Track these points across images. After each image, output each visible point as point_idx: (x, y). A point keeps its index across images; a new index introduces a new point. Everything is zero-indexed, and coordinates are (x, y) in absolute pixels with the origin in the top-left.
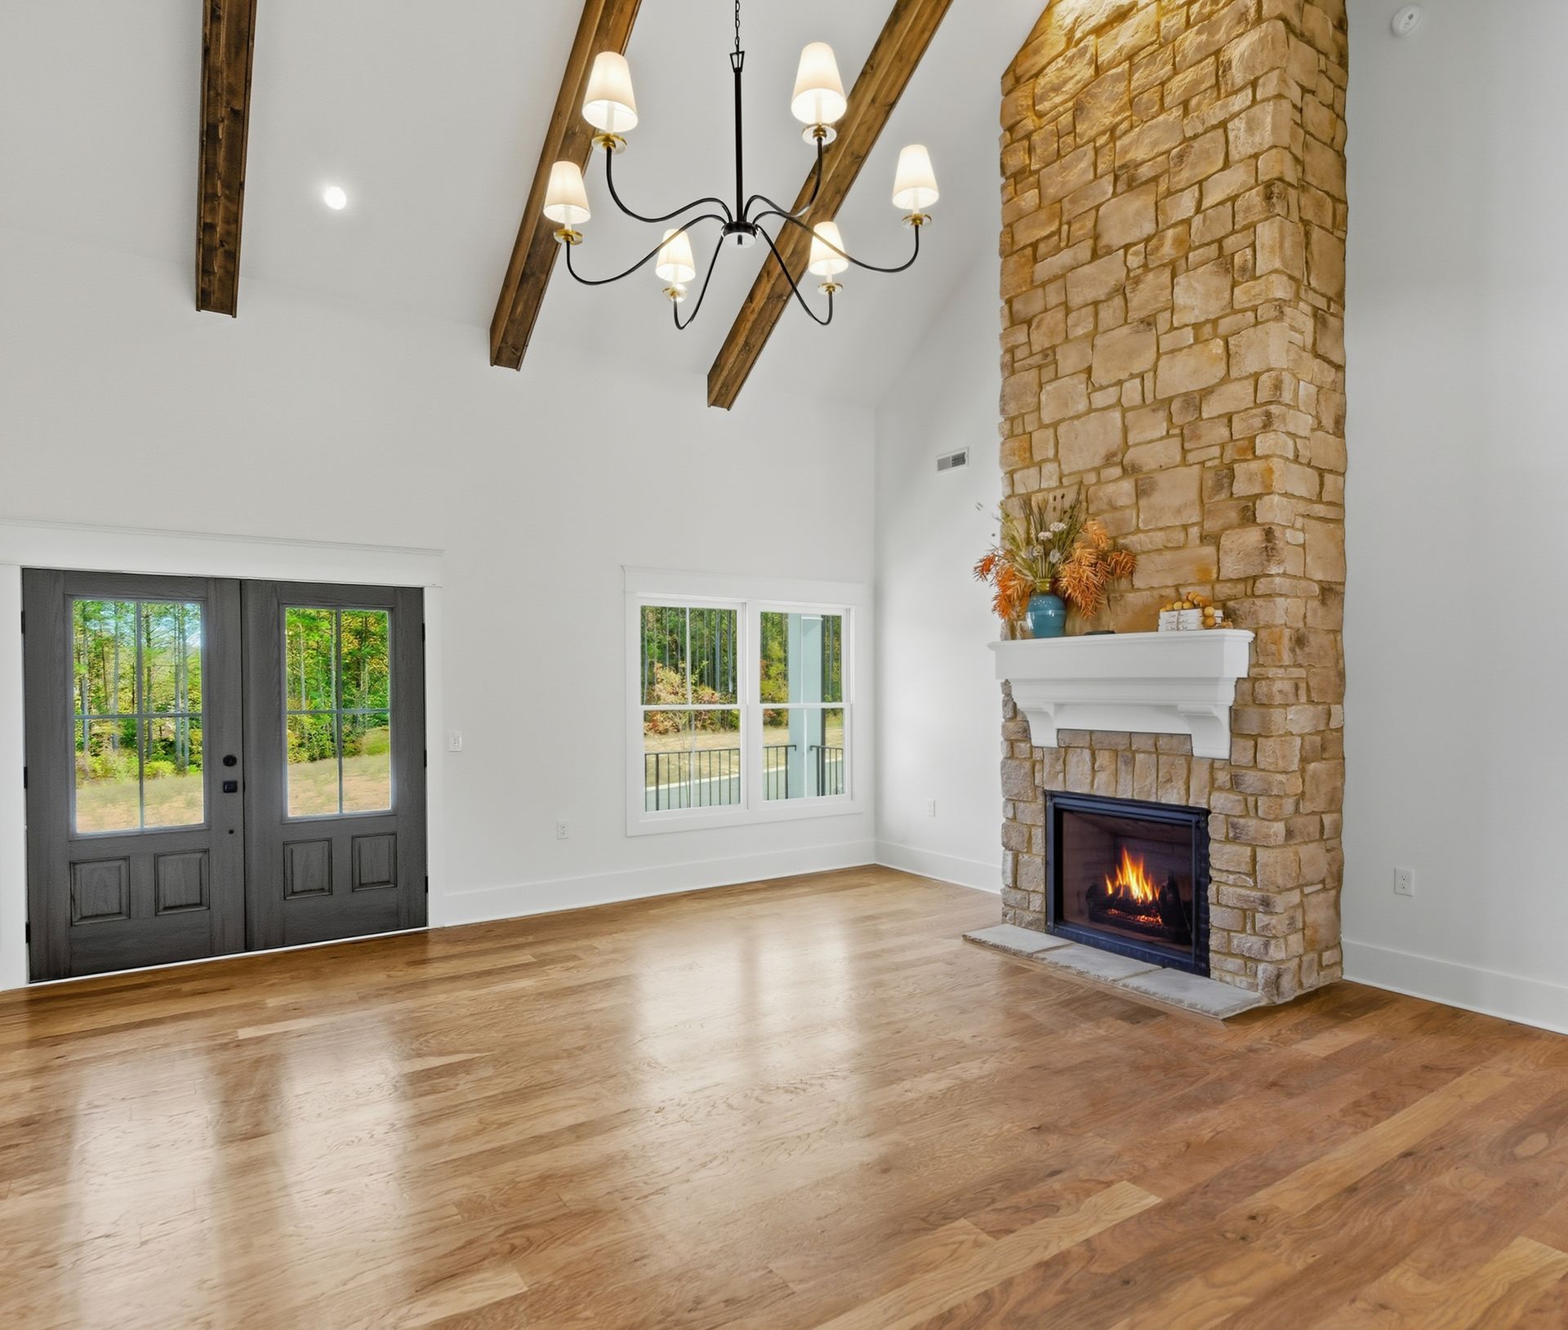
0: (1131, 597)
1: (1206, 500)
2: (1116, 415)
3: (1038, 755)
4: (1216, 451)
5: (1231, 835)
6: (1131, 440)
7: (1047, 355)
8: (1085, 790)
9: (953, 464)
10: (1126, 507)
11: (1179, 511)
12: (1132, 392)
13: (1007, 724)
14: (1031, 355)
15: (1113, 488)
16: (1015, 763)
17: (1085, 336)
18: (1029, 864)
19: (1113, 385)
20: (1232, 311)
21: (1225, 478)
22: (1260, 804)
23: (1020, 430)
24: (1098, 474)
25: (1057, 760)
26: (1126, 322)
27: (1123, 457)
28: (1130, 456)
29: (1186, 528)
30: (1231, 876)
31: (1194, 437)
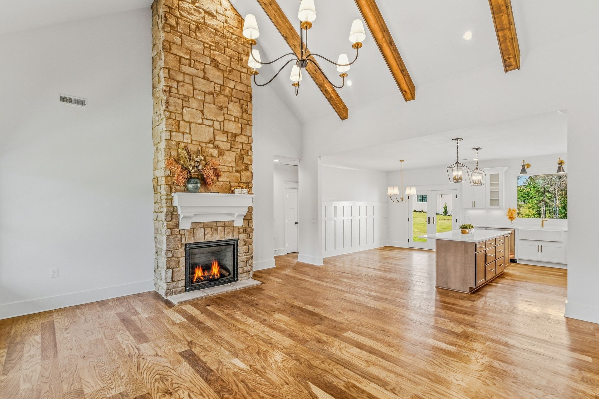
0: (218, 183)
1: (237, 162)
2: (213, 129)
3: (182, 232)
4: (239, 150)
5: (244, 244)
6: (217, 138)
7: (186, 98)
8: (203, 241)
9: (75, 103)
10: (215, 157)
11: (231, 162)
12: (217, 125)
13: (169, 222)
14: (178, 93)
15: (212, 150)
16: (173, 237)
17: (200, 100)
18: (178, 271)
19: (211, 120)
20: (242, 118)
21: (241, 158)
22: (250, 235)
23: (174, 118)
24: (206, 145)
25: (191, 233)
26: (214, 104)
27: (214, 143)
28: (216, 143)
29: (232, 167)
30: (244, 254)
31: (234, 145)
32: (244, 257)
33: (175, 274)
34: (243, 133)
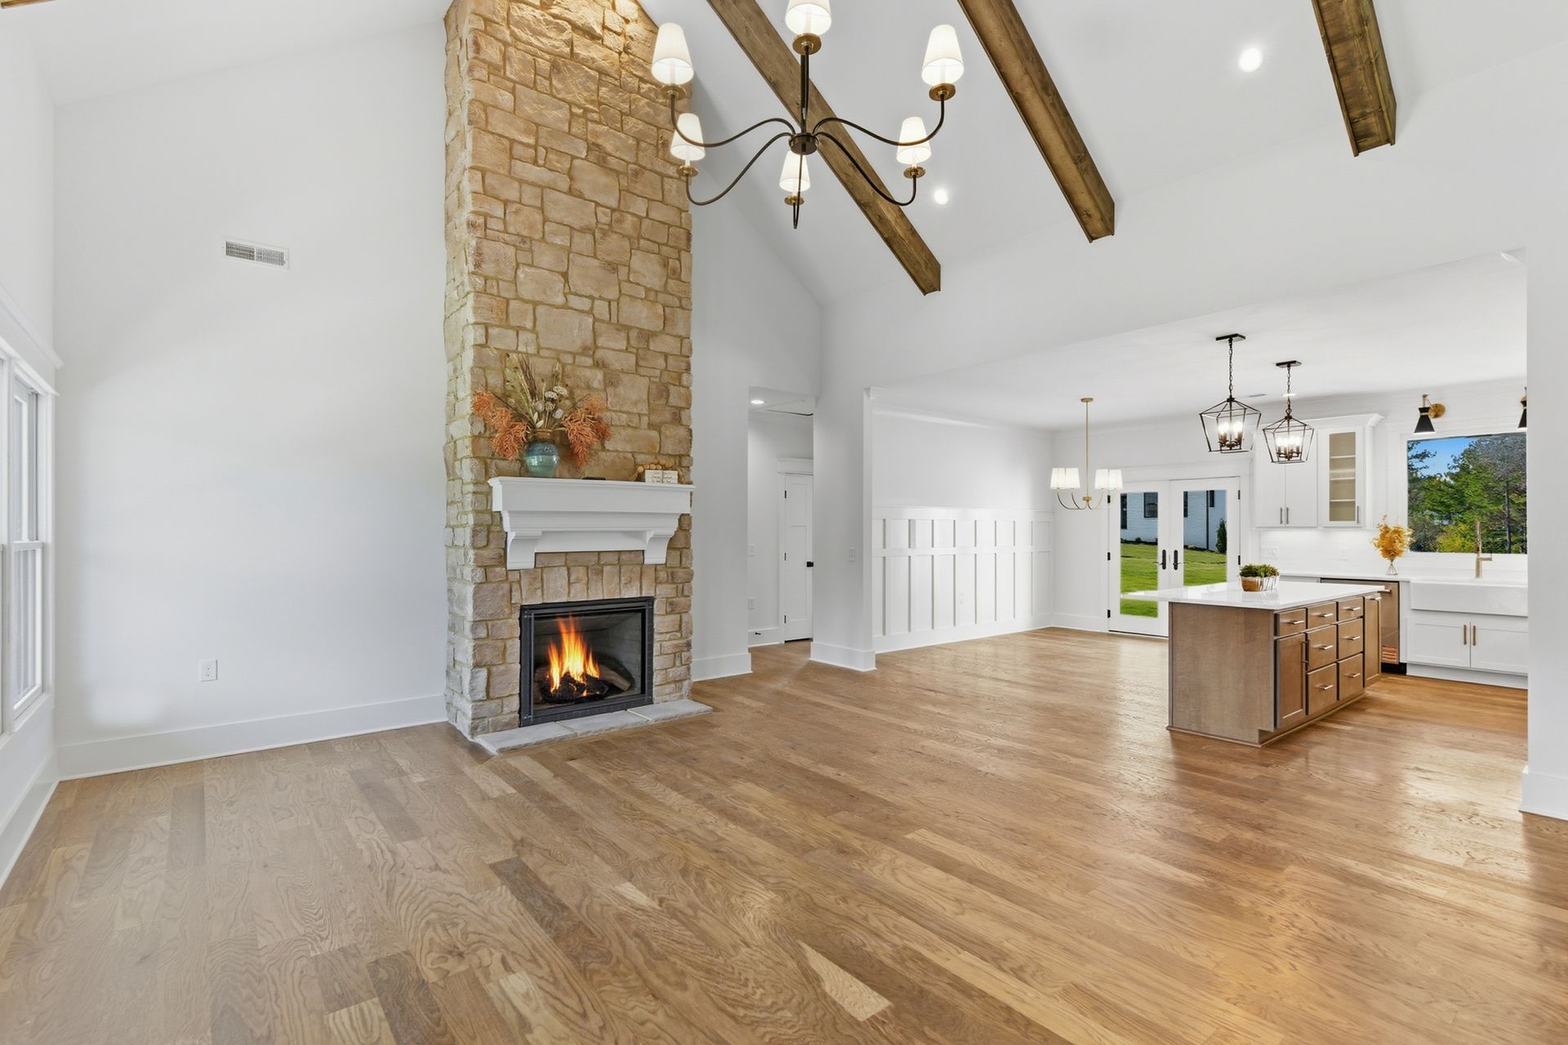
0: (602, 455)
1: (651, 401)
2: (591, 320)
3: (514, 577)
4: (658, 373)
5: (669, 610)
6: (601, 342)
7: (525, 242)
8: (564, 599)
9: (260, 258)
10: (597, 390)
11: (635, 403)
12: (601, 308)
13: (481, 552)
14: (506, 231)
15: (588, 373)
16: (490, 587)
17: (561, 247)
18: (502, 674)
19: (586, 297)
20: (665, 291)
21: (664, 392)
22: (685, 588)
23: (495, 291)
24: (574, 358)
25: (535, 578)
26: (595, 257)
27: (594, 353)
28: (599, 354)
29: (640, 415)
30: (668, 636)
31: (645, 359)
32: (669, 643)
33: (494, 681)
34: (668, 329)
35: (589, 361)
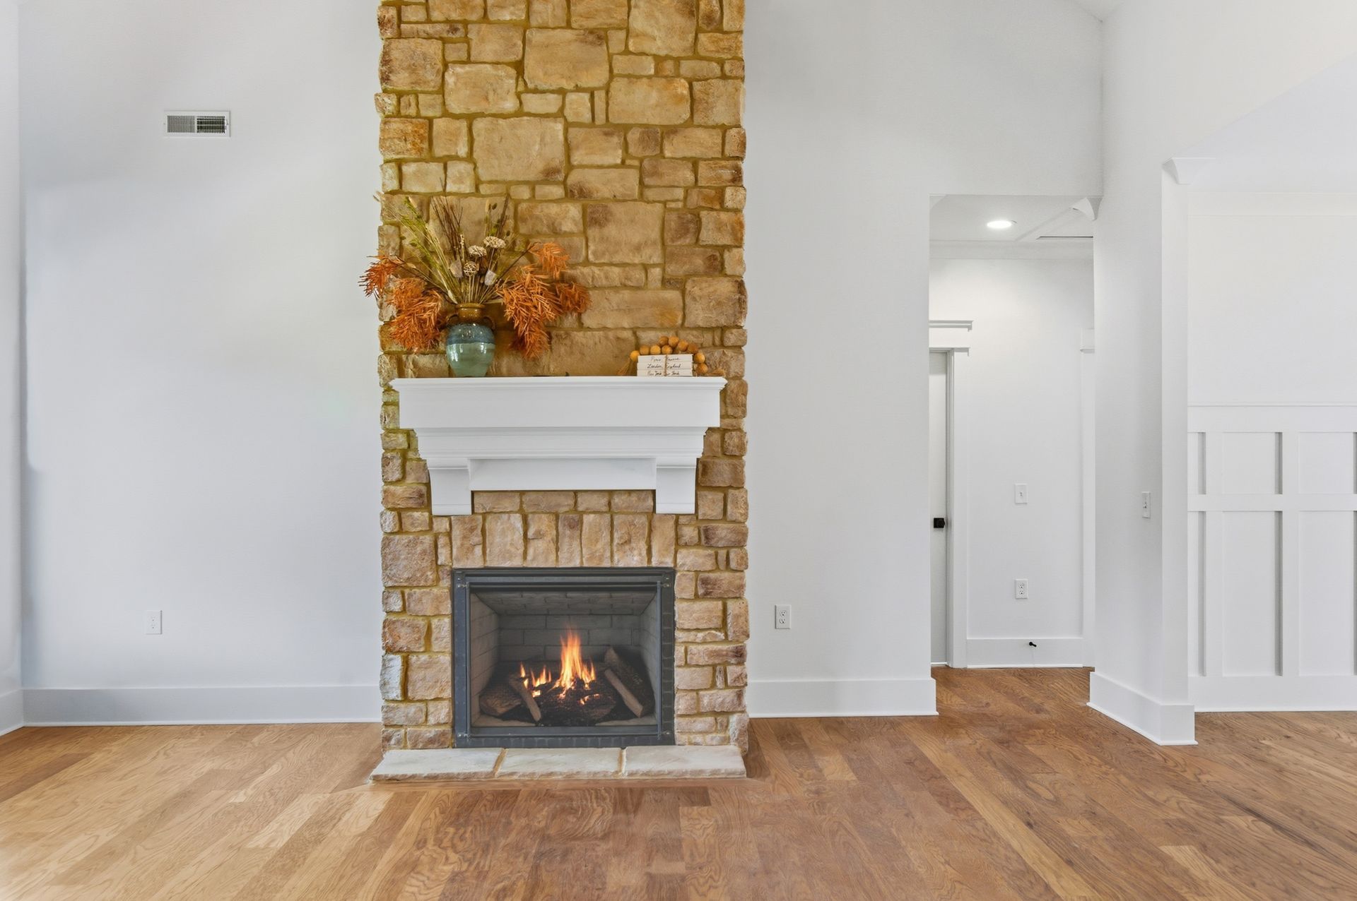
0: (579, 336)
1: (668, 242)
2: (559, 127)
3: (441, 526)
4: (680, 193)
5: (701, 591)
6: (577, 158)
7: (455, 30)
8: (517, 562)
9: (200, 129)
10: (571, 234)
11: (638, 248)
12: (578, 106)
13: (392, 488)
14: (429, 21)
15: (554, 209)
16: (404, 539)
17: (513, 24)
18: (427, 666)
19: (553, 92)
20: (696, 56)
21: (691, 223)
22: (732, 556)
23: (412, 111)
24: (533, 189)
25: (472, 530)
26: (568, 26)
27: (566, 177)
28: (574, 177)
29: (646, 268)
30: (701, 635)
31: (655, 173)
32: (701, 647)
33: (415, 675)
34: (698, 119)
35: (558, 191)
